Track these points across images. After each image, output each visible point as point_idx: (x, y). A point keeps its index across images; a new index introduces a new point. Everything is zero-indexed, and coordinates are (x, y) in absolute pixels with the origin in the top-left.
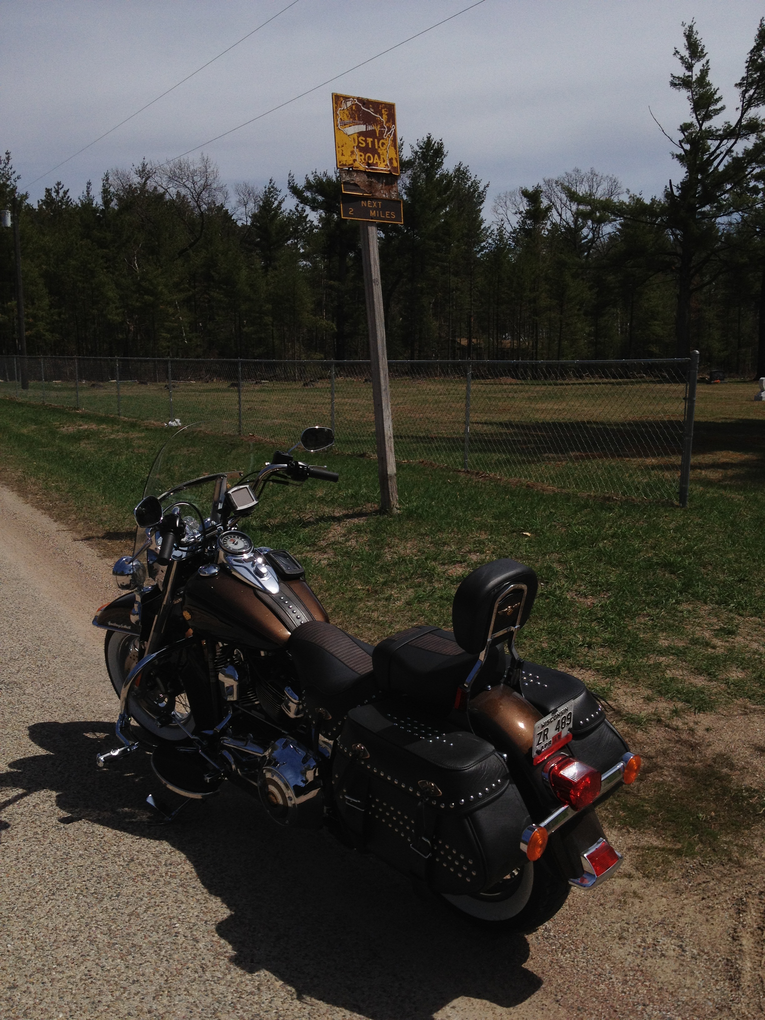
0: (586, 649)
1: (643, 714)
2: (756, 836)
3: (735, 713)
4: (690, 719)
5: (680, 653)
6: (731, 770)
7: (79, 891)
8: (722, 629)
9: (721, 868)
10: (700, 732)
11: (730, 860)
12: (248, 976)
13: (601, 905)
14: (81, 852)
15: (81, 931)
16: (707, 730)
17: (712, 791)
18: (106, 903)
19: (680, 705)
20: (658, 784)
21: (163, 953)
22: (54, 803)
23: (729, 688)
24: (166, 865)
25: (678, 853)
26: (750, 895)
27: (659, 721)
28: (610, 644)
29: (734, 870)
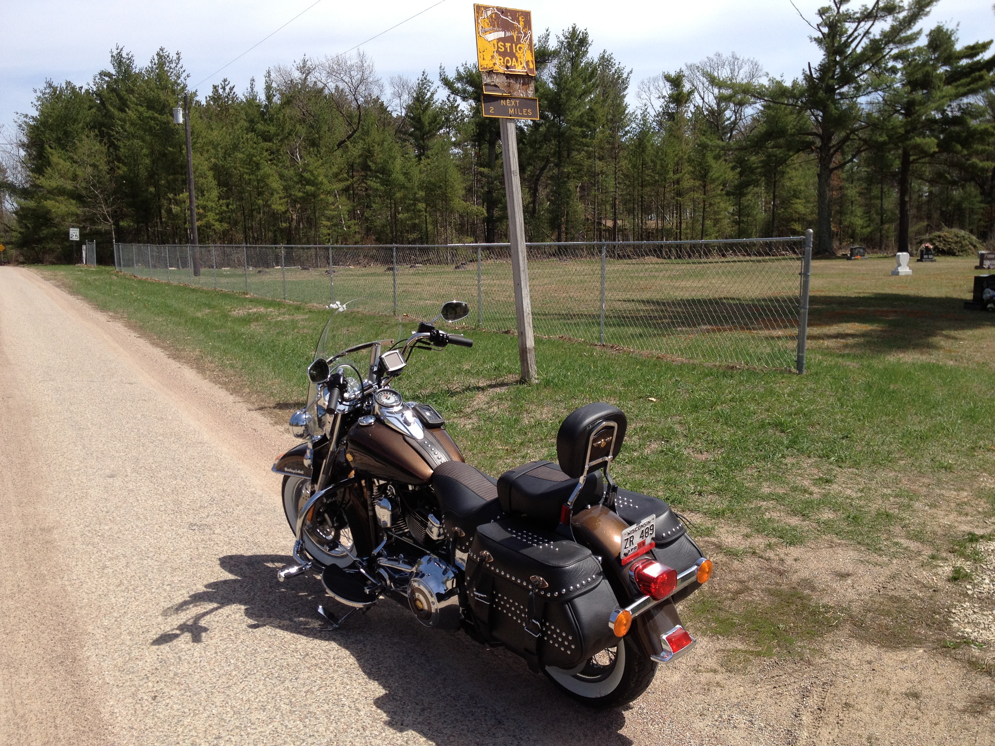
0: (697, 496)
1: (742, 547)
2: (827, 642)
3: (822, 546)
4: (781, 551)
5: (779, 499)
6: (812, 591)
7: (265, 676)
8: (821, 479)
9: (794, 666)
10: (789, 561)
11: (801, 659)
12: (399, 734)
13: (688, 691)
14: (266, 649)
16: (796, 560)
17: (793, 607)
18: (287, 684)
19: (774, 540)
20: (747, 602)
21: (333, 717)
22: (243, 614)
23: (820, 526)
24: (334, 658)
25: (758, 654)
26: (814, 685)
27: (754, 553)
28: (718, 492)
29: (804, 667)
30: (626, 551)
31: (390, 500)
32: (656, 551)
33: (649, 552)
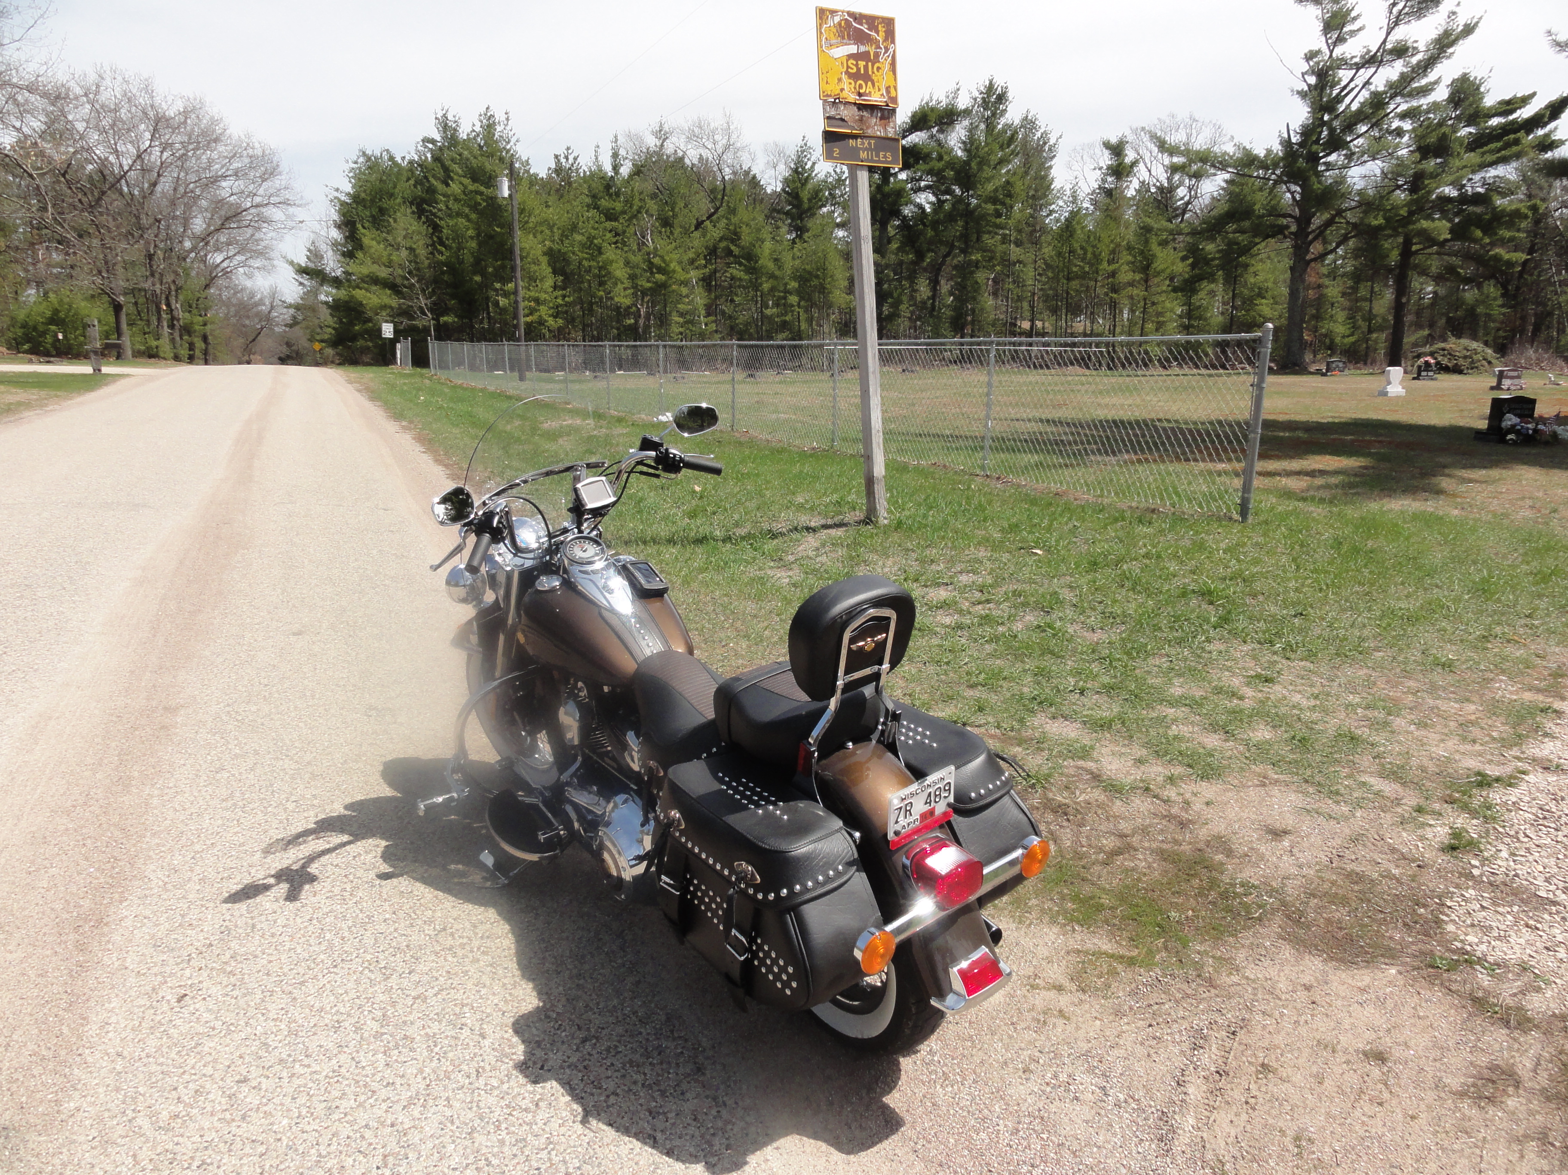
0: (1077, 696)
1: (1129, 780)
2: (1243, 946)
3: (1250, 783)
4: (1187, 788)
5: (1193, 704)
6: (1228, 856)
7: (366, 964)
8: (1258, 676)
9: (1185, 986)
10: (1198, 806)
11: (1199, 976)
12: (530, 1087)
13: (1013, 1024)
14: (387, 916)
15: (349, 1015)
16: (1207, 804)
17: (1196, 882)
18: (393, 982)
19: (1178, 770)
20: (1127, 871)
21: (437, 1049)
22: (379, 855)
23: (1249, 751)
24: (482, 938)
25: (1131, 962)
26: (1214, 1027)
27: (1147, 789)
28: (1109, 690)
29: (1201, 990)
30: (898, 827)
31: (581, 706)
32: (958, 821)
33: (946, 825)
